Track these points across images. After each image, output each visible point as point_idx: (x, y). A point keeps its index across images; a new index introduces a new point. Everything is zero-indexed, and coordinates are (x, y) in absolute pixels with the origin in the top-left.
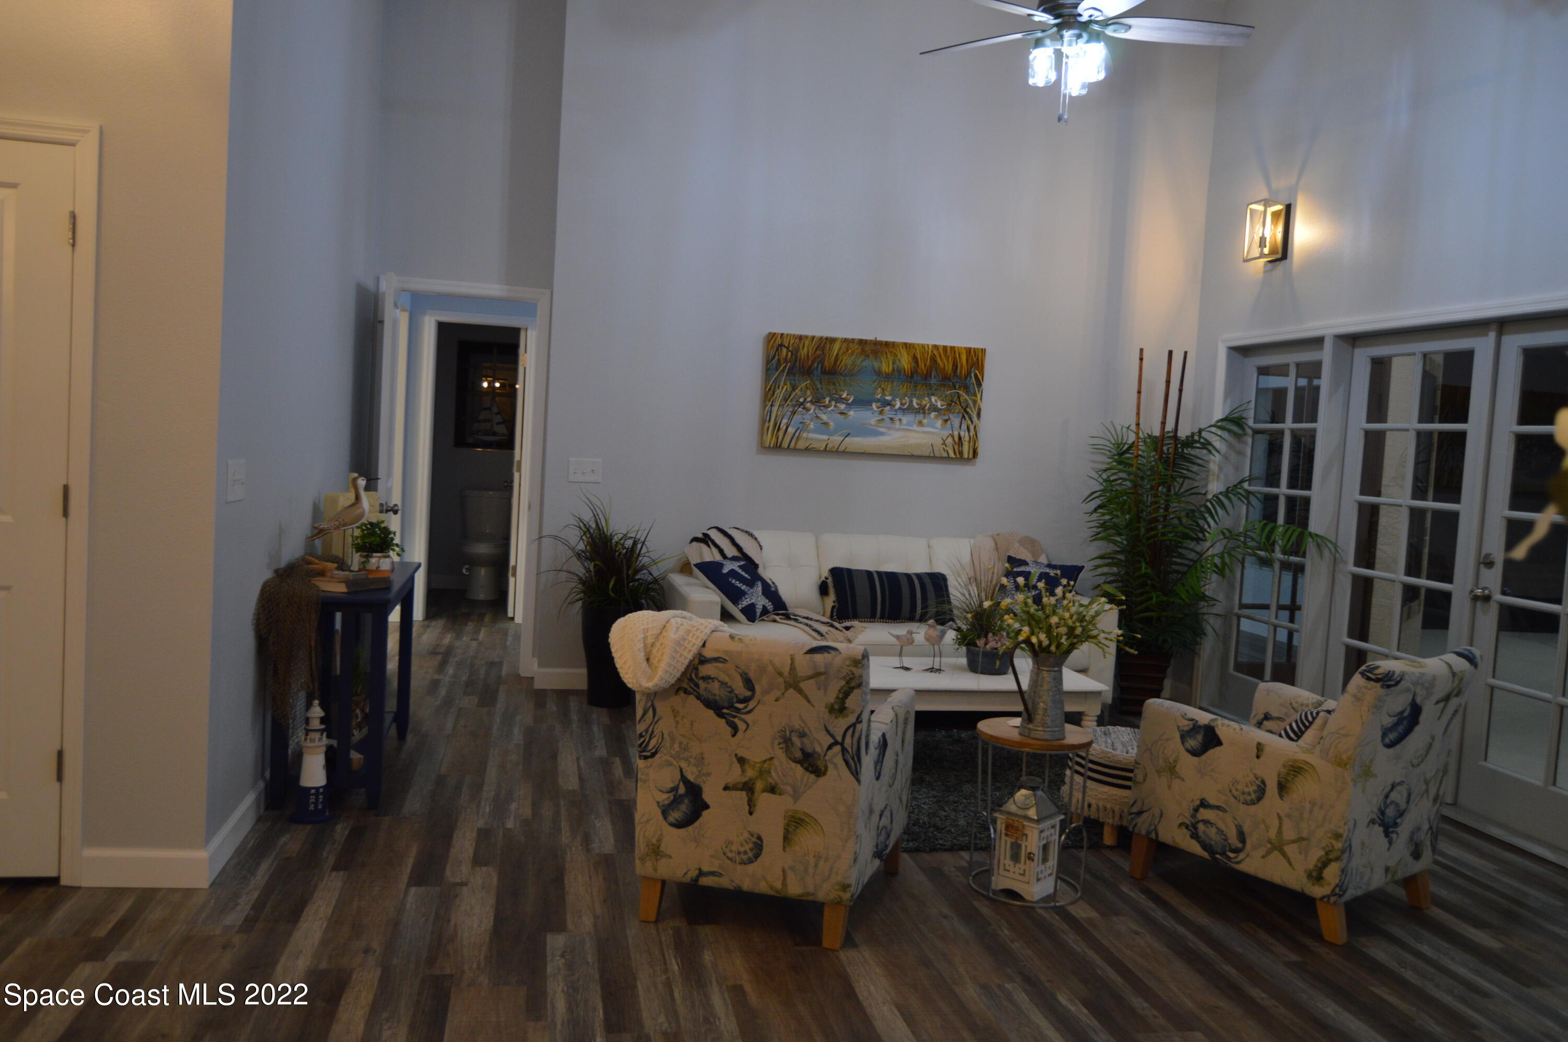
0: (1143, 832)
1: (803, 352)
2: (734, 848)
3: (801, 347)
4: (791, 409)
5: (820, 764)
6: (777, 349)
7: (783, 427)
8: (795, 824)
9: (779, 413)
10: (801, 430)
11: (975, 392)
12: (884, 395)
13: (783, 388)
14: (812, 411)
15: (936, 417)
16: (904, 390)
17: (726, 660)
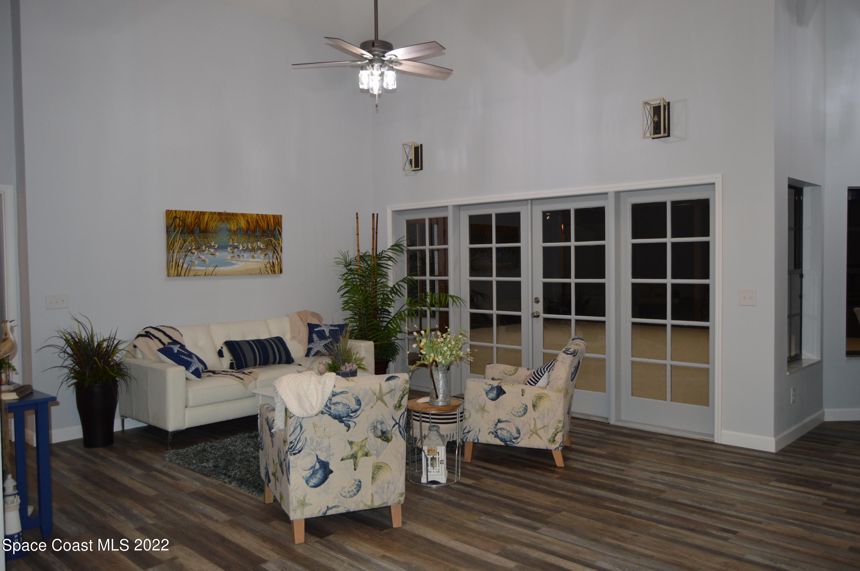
0: (471, 440)
1: (188, 221)
2: (346, 490)
3: (187, 218)
4: (184, 254)
5: (389, 436)
6: (174, 220)
7: (181, 264)
8: (377, 469)
9: (178, 256)
10: (191, 266)
11: (279, 238)
12: (233, 242)
13: (178, 242)
14: (196, 254)
15: (261, 253)
16: (244, 239)
17: (348, 392)
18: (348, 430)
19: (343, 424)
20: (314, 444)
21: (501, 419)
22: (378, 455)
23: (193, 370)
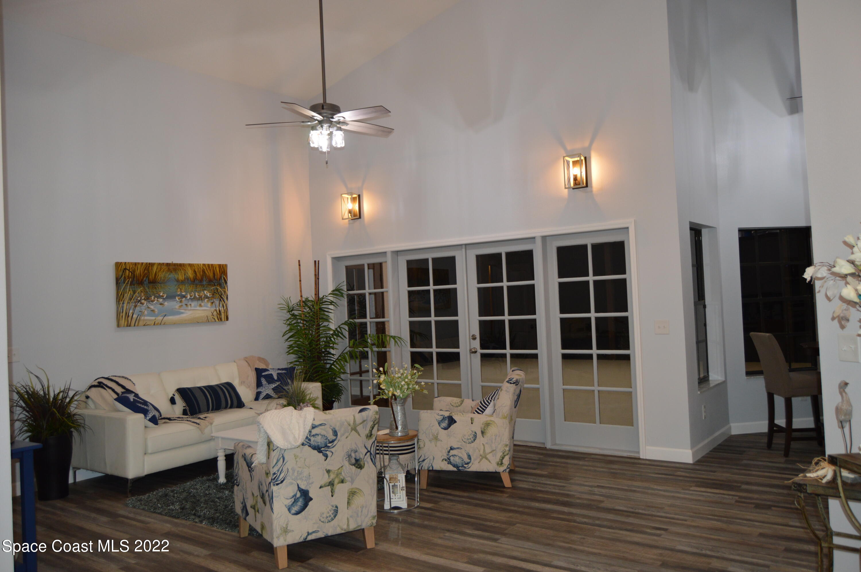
0: (426, 468)
1: (138, 272)
2: (325, 516)
3: (136, 269)
4: (134, 304)
5: (362, 463)
6: (123, 271)
7: (130, 315)
8: (352, 495)
9: (128, 307)
10: (140, 316)
11: (224, 287)
12: (181, 292)
13: (128, 293)
14: (145, 304)
15: (208, 301)
16: (191, 288)
17: (326, 424)
18: (325, 459)
19: (322, 454)
20: (296, 474)
21: (453, 446)
22: (352, 482)
23: (150, 417)
